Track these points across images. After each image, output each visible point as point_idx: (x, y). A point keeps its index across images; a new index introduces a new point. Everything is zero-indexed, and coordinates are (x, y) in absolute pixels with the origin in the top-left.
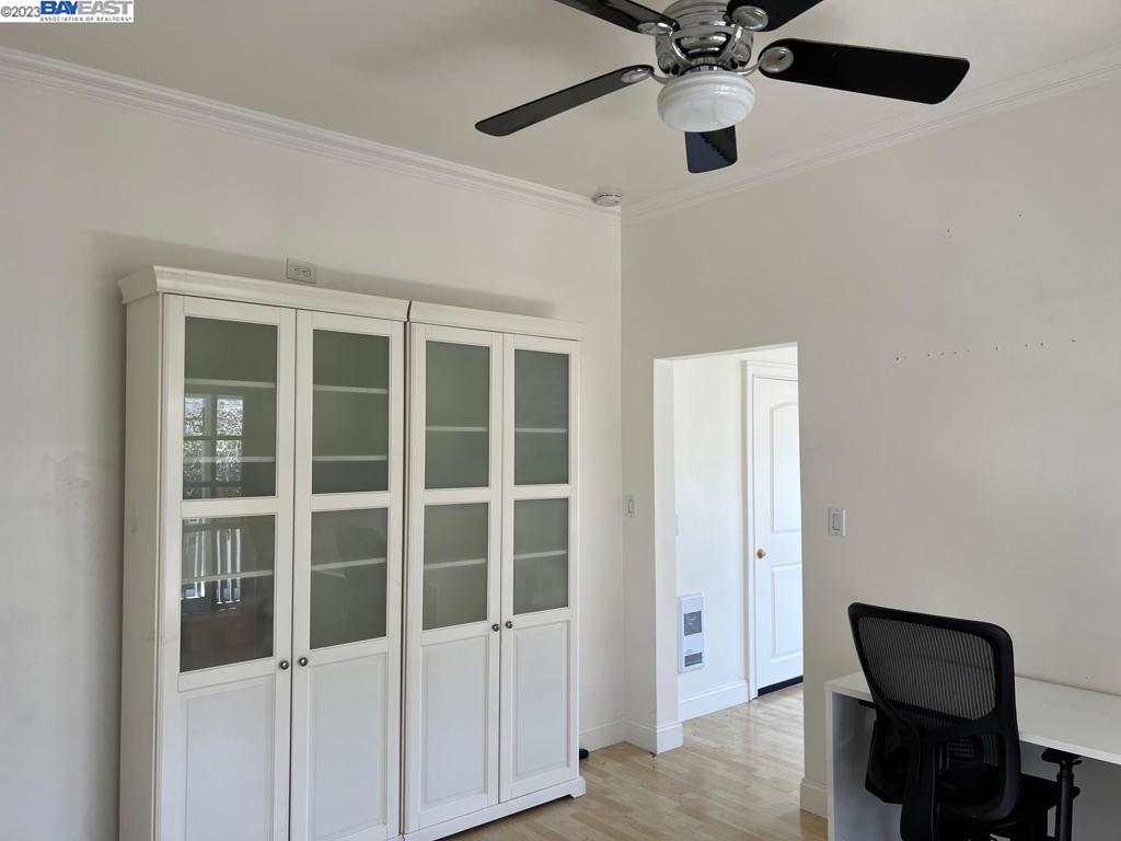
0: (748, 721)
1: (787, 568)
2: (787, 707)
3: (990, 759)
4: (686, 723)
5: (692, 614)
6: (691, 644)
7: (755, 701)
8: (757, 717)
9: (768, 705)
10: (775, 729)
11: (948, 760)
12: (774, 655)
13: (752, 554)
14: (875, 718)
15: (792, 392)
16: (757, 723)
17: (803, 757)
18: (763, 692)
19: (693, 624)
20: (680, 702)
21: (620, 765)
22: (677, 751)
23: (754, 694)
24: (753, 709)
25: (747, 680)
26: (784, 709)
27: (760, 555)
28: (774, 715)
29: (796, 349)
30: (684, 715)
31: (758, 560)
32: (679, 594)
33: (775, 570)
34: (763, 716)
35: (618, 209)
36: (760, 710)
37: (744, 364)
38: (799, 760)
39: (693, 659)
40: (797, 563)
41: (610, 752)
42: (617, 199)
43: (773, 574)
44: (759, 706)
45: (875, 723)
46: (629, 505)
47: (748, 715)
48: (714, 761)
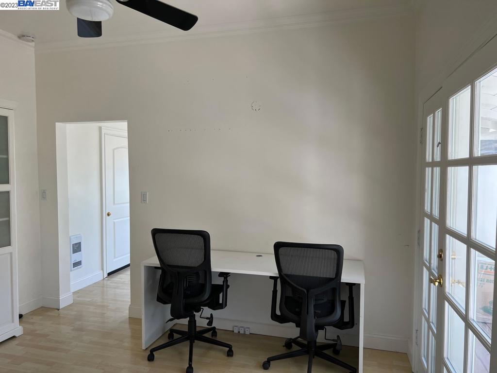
0: (103, 287)
1: (122, 219)
2: (121, 279)
3: (201, 281)
4: (74, 293)
5: (76, 244)
6: (76, 257)
7: (107, 278)
8: (107, 285)
9: (112, 279)
10: (115, 288)
11: (188, 283)
12: (115, 257)
13: (105, 215)
14: (160, 273)
15: (125, 143)
16: (107, 287)
17: (130, 297)
18: (109, 274)
19: (77, 248)
20: (71, 284)
21: (41, 317)
22: (70, 305)
23: (106, 275)
24: (105, 282)
25: (103, 269)
26: (120, 280)
27: (108, 215)
28: (116, 283)
29: (127, 123)
30: (73, 290)
31: (107, 217)
32: (70, 235)
33: (115, 221)
34: (111, 284)
35: (33, 44)
36: (109, 282)
37: (100, 128)
38: (128, 299)
39: (77, 264)
40: (128, 217)
41: (34, 313)
42: (33, 39)
43: (114, 223)
44: (108, 280)
45: (161, 275)
46: (43, 195)
47: (103, 285)
48: (89, 306)
